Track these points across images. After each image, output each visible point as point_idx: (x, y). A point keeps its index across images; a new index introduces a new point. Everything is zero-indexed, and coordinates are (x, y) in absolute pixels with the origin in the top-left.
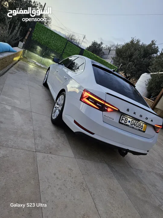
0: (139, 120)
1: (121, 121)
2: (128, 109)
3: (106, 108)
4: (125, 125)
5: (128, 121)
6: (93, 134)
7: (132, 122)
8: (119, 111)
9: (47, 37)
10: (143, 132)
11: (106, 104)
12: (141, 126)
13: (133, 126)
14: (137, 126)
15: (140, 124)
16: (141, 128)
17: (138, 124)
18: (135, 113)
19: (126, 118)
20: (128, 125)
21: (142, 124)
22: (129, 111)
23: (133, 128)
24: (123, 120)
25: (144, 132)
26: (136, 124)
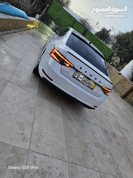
0: (89, 79)
1: (74, 76)
2: (81, 68)
3: (64, 63)
4: (77, 79)
5: (80, 77)
6: (52, 80)
7: (84, 79)
8: (73, 67)
9: (60, 15)
10: (91, 89)
11: (65, 60)
12: (90, 84)
13: (84, 82)
14: (87, 83)
15: (90, 83)
16: (90, 86)
17: (88, 81)
18: (86, 72)
19: (79, 74)
20: (80, 80)
21: (92, 83)
22: (81, 69)
23: (83, 83)
24: (77, 75)
25: (93, 89)
26: (86, 82)
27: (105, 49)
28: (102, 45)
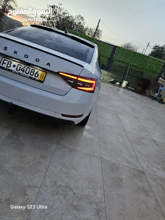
0: (28, 64)
1: (1, 65)
2: (6, 47)
4: (7, 69)
5: (12, 65)
10: (38, 81)
13: (20, 72)
15: (33, 71)
18: (15, 52)
19: (9, 61)
20: (12, 70)
22: (7, 50)
24: (5, 64)
25: (42, 82)
26: (25, 70)
27: (151, 63)
28: (143, 59)
